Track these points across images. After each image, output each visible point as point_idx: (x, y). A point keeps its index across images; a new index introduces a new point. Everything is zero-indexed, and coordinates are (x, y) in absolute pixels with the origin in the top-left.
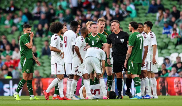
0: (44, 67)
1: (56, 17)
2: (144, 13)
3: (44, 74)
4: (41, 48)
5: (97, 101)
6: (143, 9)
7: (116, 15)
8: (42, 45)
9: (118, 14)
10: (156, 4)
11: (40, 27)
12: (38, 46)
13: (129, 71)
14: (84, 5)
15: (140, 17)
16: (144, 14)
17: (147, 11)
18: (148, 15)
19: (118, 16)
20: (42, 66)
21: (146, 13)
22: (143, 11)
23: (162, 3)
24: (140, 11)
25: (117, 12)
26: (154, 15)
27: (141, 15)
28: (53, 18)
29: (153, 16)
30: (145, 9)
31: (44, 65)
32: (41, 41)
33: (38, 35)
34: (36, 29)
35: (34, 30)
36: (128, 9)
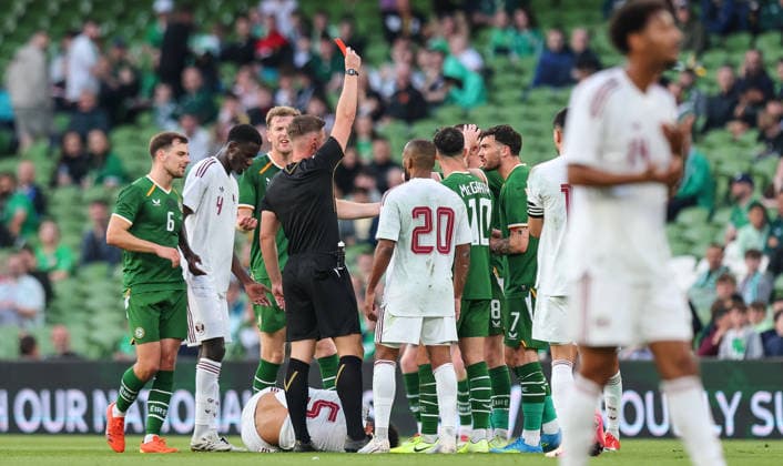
0: (91, 312)
1: (143, 99)
2: (516, 85)
3: (91, 342)
4: (77, 231)
5: (315, 458)
6: (510, 69)
7: (397, 94)
8: (82, 219)
9: (408, 87)
10: (565, 49)
11: (72, 143)
12: (64, 224)
13: (513, 333)
14: (264, 52)
15: (499, 104)
16: (518, 93)
17: (528, 79)
18: (535, 95)
19: (405, 99)
20: (81, 308)
21: (526, 89)
22: (512, 78)
23: (593, 45)
24: (499, 80)
25: (402, 83)
26: (560, 94)
27: (503, 96)
28: (130, 104)
29: (555, 101)
30: (520, 72)
31: (91, 303)
32: (78, 201)
33: (64, 177)
34: (57, 152)
35: (49, 154)
36: (451, 68)
